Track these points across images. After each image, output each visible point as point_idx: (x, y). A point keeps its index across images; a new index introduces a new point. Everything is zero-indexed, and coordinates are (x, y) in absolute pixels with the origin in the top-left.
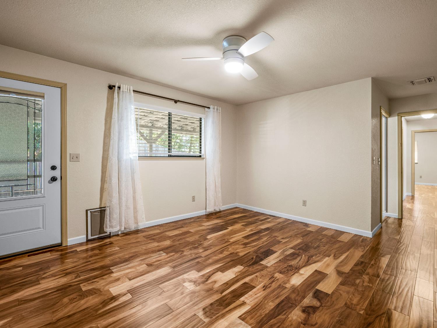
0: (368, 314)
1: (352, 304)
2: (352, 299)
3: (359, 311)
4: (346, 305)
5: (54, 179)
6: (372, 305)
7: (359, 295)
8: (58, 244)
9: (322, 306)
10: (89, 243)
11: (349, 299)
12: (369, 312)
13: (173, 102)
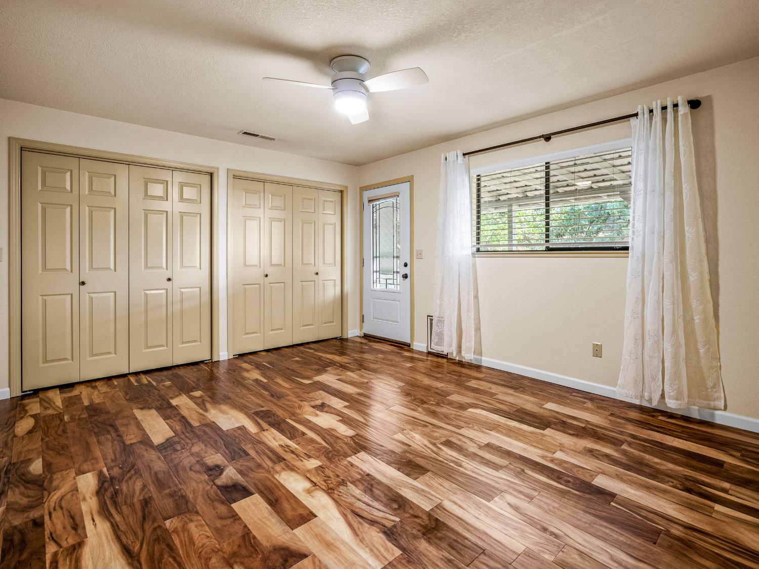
0: (158, 529)
1: (191, 521)
2: (200, 527)
3: (172, 521)
4: (195, 513)
5: (405, 276)
6: (167, 546)
7: (200, 545)
8: (407, 343)
9: (212, 485)
10: (429, 355)
11: (204, 523)
12: (159, 533)
13: (543, 141)
